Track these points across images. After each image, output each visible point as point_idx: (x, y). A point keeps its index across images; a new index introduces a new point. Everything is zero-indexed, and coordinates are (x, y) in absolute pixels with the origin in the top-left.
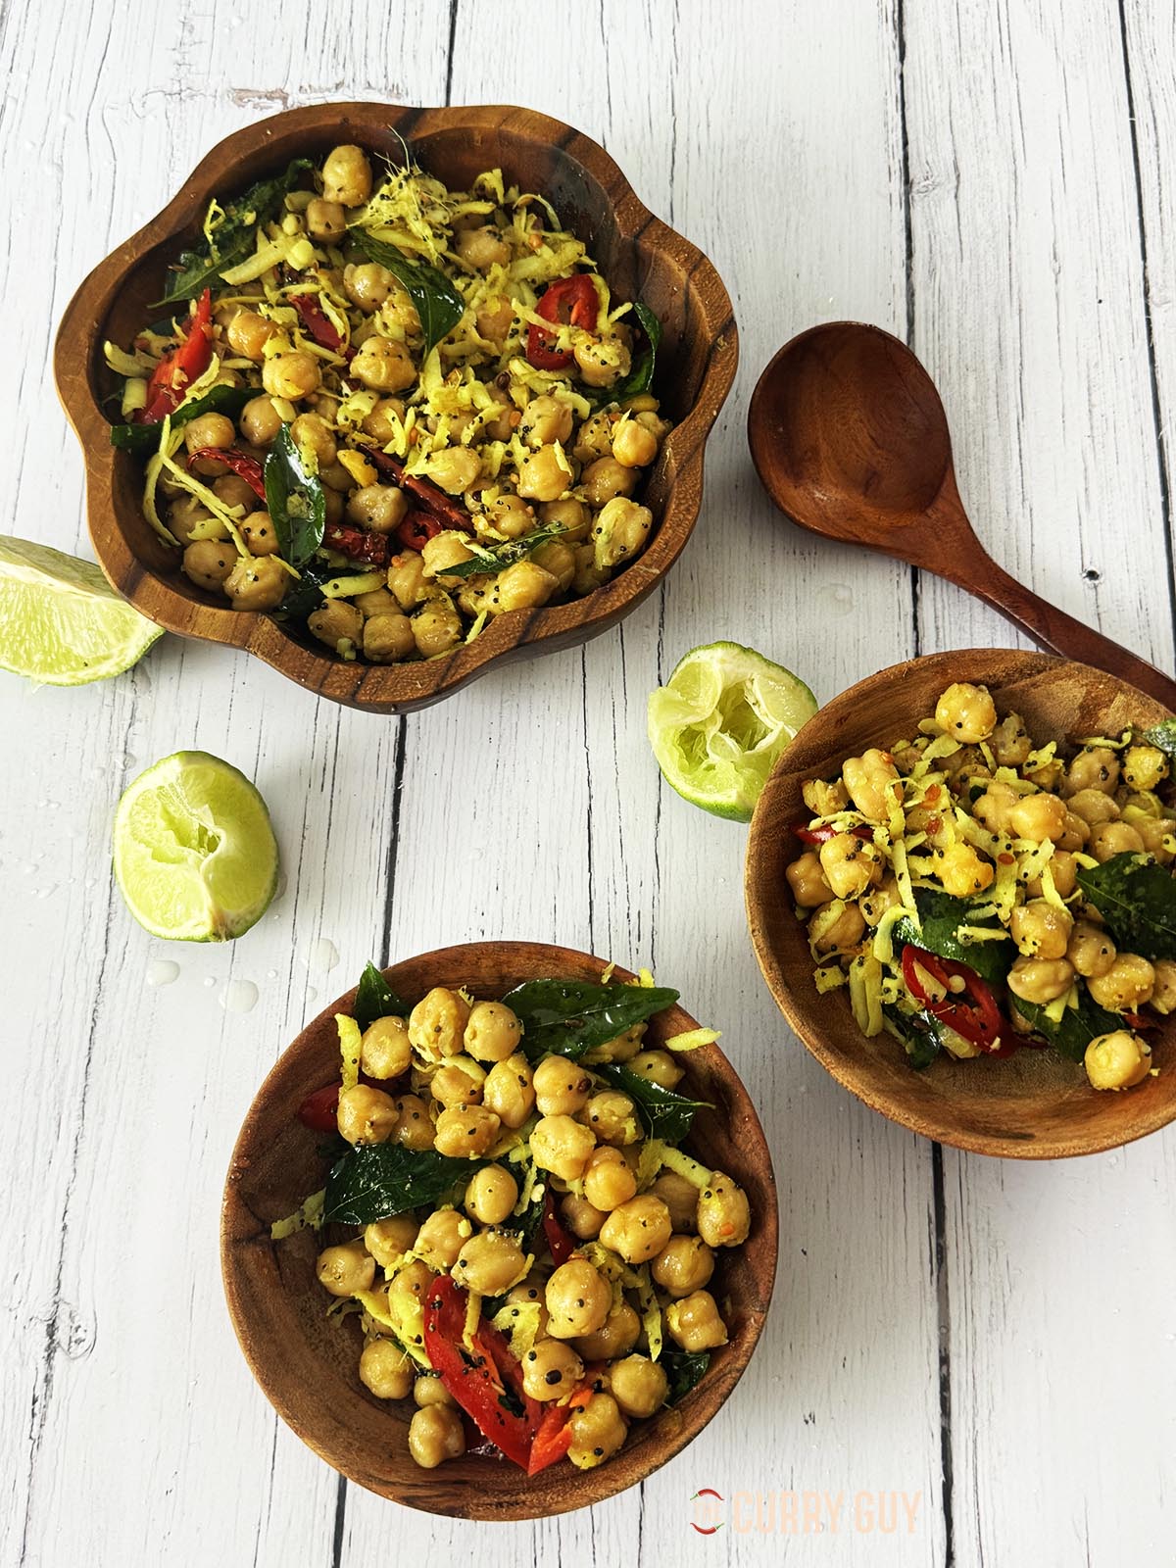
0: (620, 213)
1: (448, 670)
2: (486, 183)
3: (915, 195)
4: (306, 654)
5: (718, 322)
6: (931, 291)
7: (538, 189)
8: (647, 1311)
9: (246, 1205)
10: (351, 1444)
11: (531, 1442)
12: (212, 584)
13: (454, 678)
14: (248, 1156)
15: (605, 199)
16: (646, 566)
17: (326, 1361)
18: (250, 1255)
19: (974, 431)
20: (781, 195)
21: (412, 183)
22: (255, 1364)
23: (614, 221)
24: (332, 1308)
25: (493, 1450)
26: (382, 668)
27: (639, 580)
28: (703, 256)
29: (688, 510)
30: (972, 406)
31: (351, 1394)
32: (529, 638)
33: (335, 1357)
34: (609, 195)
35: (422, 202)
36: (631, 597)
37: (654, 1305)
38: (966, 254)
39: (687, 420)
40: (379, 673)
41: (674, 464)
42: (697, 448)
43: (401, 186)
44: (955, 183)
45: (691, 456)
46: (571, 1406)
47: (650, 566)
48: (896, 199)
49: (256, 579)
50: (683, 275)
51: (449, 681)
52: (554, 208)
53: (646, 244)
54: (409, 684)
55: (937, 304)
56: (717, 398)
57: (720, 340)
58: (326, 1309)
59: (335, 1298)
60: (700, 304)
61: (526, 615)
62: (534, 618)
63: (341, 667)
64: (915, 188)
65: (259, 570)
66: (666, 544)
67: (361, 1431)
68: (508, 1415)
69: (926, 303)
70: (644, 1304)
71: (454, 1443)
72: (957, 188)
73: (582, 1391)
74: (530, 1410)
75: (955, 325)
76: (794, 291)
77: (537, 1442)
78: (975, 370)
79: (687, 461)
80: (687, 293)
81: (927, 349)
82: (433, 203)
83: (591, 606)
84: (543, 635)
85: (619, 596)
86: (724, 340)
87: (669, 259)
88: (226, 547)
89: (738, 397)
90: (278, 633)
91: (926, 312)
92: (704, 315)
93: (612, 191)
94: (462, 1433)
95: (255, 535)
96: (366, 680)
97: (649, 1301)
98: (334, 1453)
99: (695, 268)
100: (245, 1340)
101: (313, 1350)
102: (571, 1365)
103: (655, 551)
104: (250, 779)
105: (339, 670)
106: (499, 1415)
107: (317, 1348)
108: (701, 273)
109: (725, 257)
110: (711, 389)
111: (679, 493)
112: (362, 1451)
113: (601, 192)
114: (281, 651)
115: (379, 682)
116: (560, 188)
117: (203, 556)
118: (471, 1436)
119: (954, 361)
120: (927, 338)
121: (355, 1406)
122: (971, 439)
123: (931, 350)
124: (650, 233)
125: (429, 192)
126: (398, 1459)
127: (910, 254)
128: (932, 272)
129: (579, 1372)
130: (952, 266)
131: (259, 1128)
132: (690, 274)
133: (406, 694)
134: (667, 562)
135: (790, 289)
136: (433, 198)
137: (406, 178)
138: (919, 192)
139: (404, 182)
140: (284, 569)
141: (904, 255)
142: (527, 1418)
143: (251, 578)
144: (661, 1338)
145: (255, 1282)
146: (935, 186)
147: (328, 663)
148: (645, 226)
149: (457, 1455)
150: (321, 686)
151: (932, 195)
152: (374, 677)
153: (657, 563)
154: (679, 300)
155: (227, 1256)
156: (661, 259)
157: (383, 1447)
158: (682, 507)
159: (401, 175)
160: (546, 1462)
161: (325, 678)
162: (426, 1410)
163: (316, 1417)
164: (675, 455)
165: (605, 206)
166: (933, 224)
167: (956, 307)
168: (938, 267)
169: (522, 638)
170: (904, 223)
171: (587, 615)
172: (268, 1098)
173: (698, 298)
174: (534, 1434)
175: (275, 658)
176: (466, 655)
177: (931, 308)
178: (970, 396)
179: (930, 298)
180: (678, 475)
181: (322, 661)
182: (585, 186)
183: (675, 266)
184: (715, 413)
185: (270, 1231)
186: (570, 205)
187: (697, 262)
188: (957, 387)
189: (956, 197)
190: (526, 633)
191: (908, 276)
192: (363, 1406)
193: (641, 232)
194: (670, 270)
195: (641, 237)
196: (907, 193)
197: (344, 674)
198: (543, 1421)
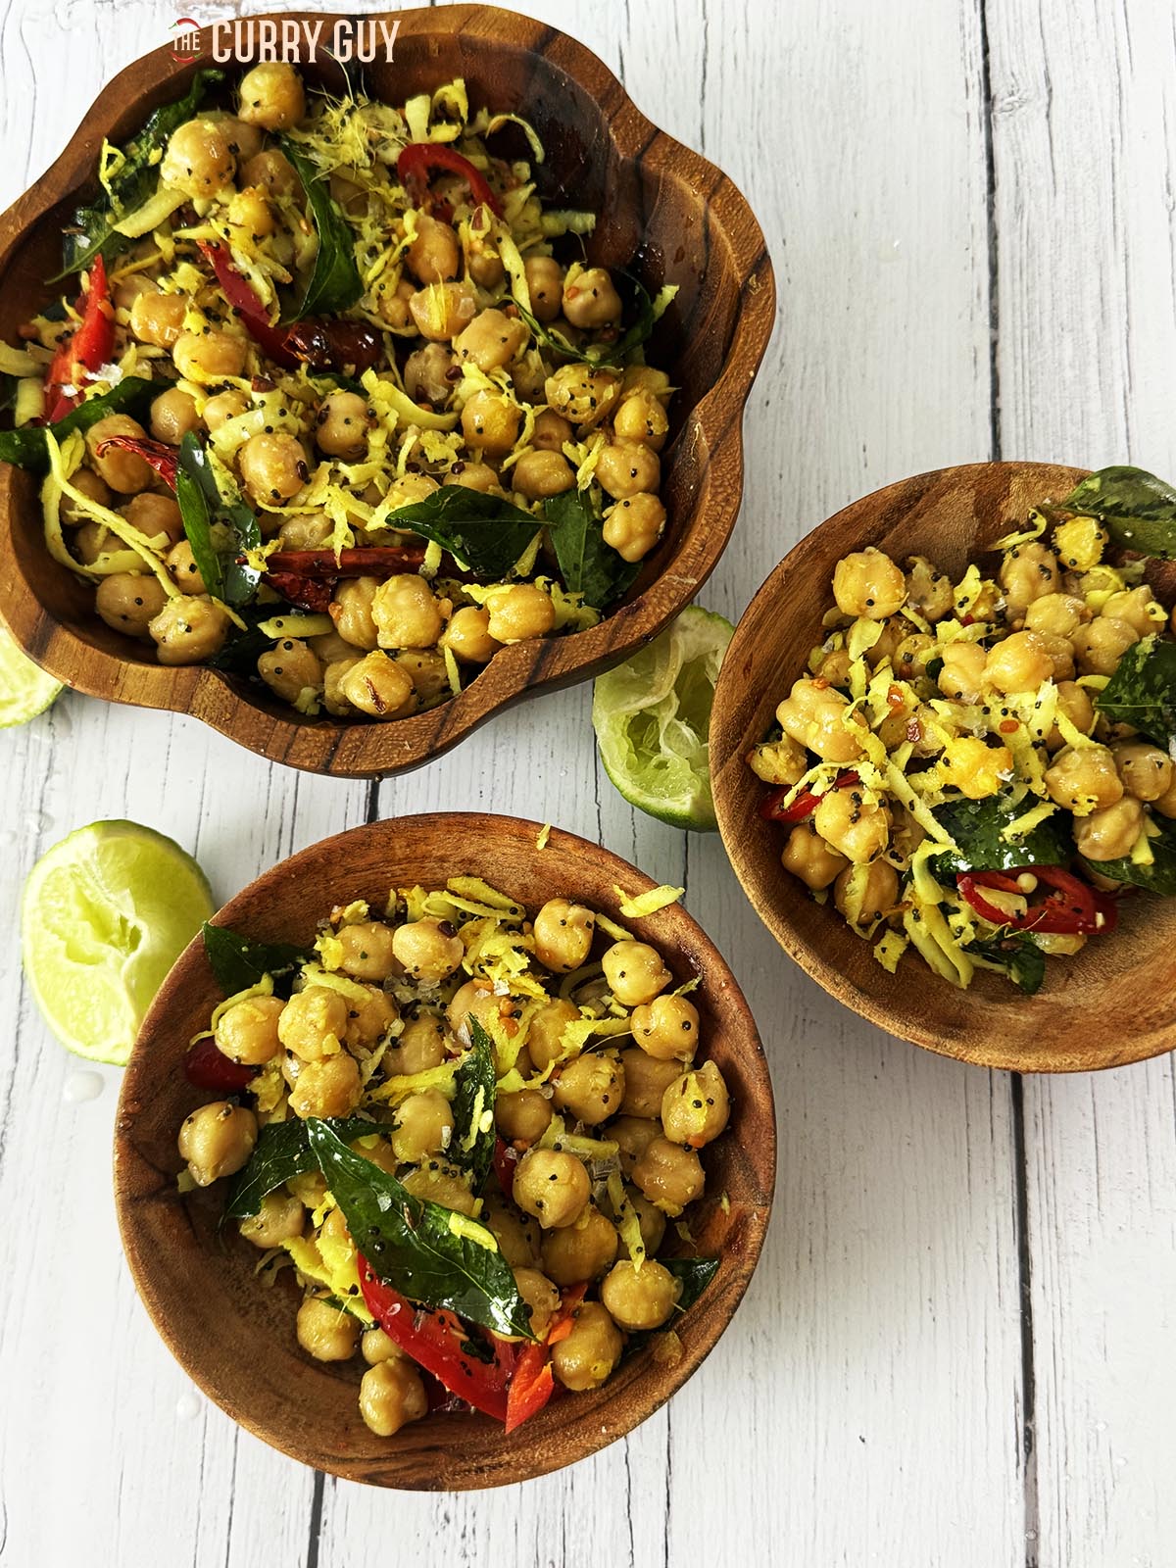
0: (616, 129)
1: (443, 725)
2: (447, 99)
3: (999, 115)
4: (264, 717)
5: (749, 258)
6: (1018, 233)
7: (513, 106)
8: (622, 1219)
9: (142, 1156)
10: (296, 1421)
11: (506, 1393)
12: (130, 628)
13: (451, 736)
14: (139, 1100)
15: (598, 113)
16: (680, 575)
17: (260, 1326)
18: (154, 1214)
19: (1071, 407)
20: (835, 115)
21: (357, 117)
22: (171, 1339)
23: (609, 139)
24: (261, 1264)
25: (463, 1404)
26: (360, 729)
27: (672, 594)
28: (723, 176)
29: (727, 500)
30: (1069, 374)
31: (293, 1361)
32: (539, 679)
33: (270, 1322)
34: (602, 107)
35: (370, 142)
36: (663, 616)
37: (630, 1211)
38: (1061, 187)
39: (718, 386)
40: (356, 735)
41: (705, 443)
42: (733, 420)
43: (343, 123)
44: (1047, 100)
45: (726, 432)
46: (550, 1343)
47: (685, 575)
48: (975, 120)
49: (189, 630)
50: (700, 201)
51: (444, 739)
52: (534, 127)
53: (651, 165)
54: (395, 746)
55: (1025, 248)
56: (753, 355)
57: (752, 281)
58: (255, 1266)
59: (262, 1252)
60: (724, 236)
61: (534, 648)
62: (545, 652)
63: (308, 730)
64: (998, 106)
65: (194, 619)
66: (703, 546)
67: (307, 1404)
68: (474, 1364)
69: (1013, 247)
70: (618, 1212)
71: (414, 1402)
72: (1049, 105)
73: (561, 1322)
74: (500, 1353)
75: (1047, 274)
76: (851, 234)
77: (513, 1390)
78: (1072, 331)
79: (723, 437)
80: (706, 223)
81: (1014, 304)
82: (384, 140)
83: (615, 631)
84: (557, 672)
85: (649, 616)
86: (757, 280)
87: (680, 181)
88: (147, 582)
89: (782, 365)
90: (228, 692)
91: (1012, 258)
92: (730, 249)
93: (604, 102)
94: (421, 1391)
95: (183, 571)
96: (341, 745)
97: (623, 1207)
98: (276, 1433)
99: (714, 192)
100: (157, 1314)
101: (243, 1316)
102: (543, 1296)
103: (689, 556)
104: (190, 851)
105: (307, 735)
106: (464, 1365)
107: (247, 1313)
108: (722, 198)
109: (767, 192)
110: (745, 343)
111: (714, 479)
112: (311, 1426)
113: (592, 105)
114: (233, 715)
115: (357, 747)
116: (539, 101)
117: (120, 595)
118: (433, 1393)
119: (1046, 319)
120: (1013, 291)
121: (299, 1375)
122: (1067, 416)
123: (1018, 305)
124: (655, 152)
125: (379, 126)
126: (354, 1431)
127: (992, 187)
128: (1019, 209)
129: (554, 1302)
130: (1043, 200)
131: (147, 1065)
132: (708, 200)
133: (391, 760)
134: (706, 569)
135: (846, 231)
136: (384, 133)
137: (350, 112)
138: (1002, 110)
139: (347, 118)
140: (228, 617)
141: (985, 189)
142: (498, 1362)
143: (183, 628)
144: (643, 1246)
145: (163, 1246)
146: (1022, 102)
147: (293, 727)
148: (649, 144)
149: (419, 1417)
150: (286, 756)
151: (1018, 113)
152: (351, 741)
153: (693, 571)
154: (697, 231)
155: (124, 1218)
156: (671, 183)
157: (335, 1419)
158: (720, 498)
159: (343, 110)
160: (525, 1413)
161: (290, 746)
162: (377, 1369)
163: (252, 1394)
164: (706, 431)
165: (597, 121)
166: (1019, 150)
167: (1047, 253)
168: (1026, 203)
169: (532, 677)
170: (984, 150)
171: (611, 644)
172: (155, 1028)
173: (720, 229)
174: (509, 1382)
175: (226, 724)
176: (464, 704)
177: (1018, 255)
178: (1066, 363)
179: (1017, 241)
180: (711, 456)
181: (285, 725)
182: (570, 98)
183: (690, 190)
184: (752, 374)
185: (176, 1183)
186: (553, 122)
187: (716, 183)
188: (1050, 352)
189: (1048, 116)
190: (535, 672)
191: (991, 214)
192: (309, 1373)
193: (644, 150)
194: (682, 194)
195: (646, 156)
196: (989, 111)
197: (314, 738)
198: (518, 1363)
